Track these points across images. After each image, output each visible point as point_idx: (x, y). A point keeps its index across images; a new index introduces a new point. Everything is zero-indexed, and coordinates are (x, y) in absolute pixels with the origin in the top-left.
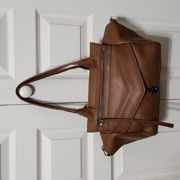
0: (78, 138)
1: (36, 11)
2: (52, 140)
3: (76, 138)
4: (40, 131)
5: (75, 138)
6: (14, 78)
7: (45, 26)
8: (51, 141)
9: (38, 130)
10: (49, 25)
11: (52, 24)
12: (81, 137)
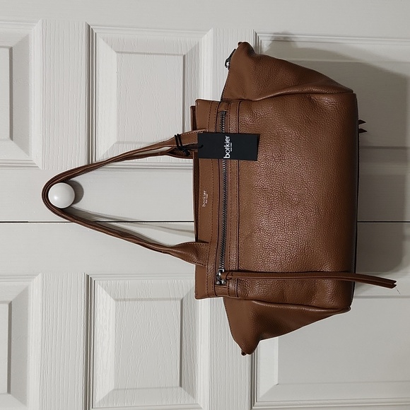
0: (176, 299)
1: (89, 26)
2: (117, 300)
3: (170, 299)
4: (93, 279)
5: (167, 299)
6: (40, 167)
7: (107, 59)
8: (115, 302)
9: (88, 276)
10: (115, 54)
11: (122, 52)
12: (182, 297)
